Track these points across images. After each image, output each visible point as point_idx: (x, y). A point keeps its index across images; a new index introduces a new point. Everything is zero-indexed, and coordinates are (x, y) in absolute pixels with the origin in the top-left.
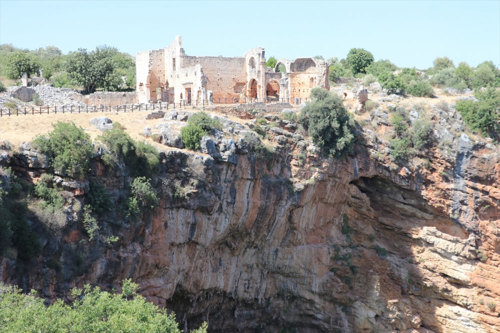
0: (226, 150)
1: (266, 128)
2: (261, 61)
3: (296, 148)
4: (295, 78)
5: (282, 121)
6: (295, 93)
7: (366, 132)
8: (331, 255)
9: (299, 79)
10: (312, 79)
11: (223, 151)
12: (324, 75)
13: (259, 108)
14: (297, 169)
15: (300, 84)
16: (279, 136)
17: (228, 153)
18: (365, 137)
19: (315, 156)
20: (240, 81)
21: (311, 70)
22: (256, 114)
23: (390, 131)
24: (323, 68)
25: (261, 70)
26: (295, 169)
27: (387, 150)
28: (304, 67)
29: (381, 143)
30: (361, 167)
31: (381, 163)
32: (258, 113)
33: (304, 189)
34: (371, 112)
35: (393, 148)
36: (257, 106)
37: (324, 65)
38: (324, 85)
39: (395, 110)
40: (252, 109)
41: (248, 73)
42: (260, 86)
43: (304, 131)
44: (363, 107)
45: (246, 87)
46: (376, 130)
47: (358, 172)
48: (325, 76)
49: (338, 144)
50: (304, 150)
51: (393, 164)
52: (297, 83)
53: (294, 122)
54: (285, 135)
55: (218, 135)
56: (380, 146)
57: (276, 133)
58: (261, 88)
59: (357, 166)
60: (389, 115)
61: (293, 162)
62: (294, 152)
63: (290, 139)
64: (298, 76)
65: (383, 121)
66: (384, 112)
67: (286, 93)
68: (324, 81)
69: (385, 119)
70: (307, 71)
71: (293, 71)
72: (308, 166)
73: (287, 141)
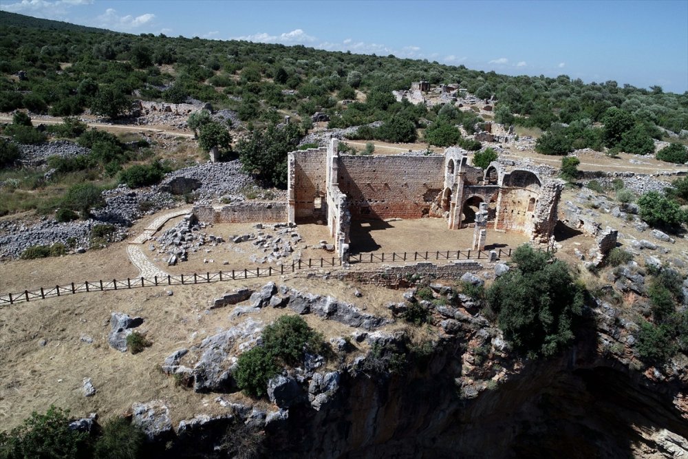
0: (319, 392)
1: (429, 305)
2: (459, 171)
3: (474, 338)
4: (509, 195)
5: (457, 296)
6: (506, 214)
7: (600, 307)
8: (516, 434)
9: (514, 196)
10: (533, 200)
11: (315, 394)
12: (551, 203)
13: (424, 271)
14: (471, 368)
15: (514, 203)
16: (448, 320)
17: (322, 397)
18: (596, 318)
19: (503, 355)
20: (434, 187)
21: (532, 187)
22: (418, 281)
23: (643, 304)
24: (551, 193)
25: (458, 183)
26: (467, 366)
27: (631, 339)
28: (524, 181)
29: (623, 327)
30: (580, 357)
31: (616, 357)
32: (420, 279)
33: (477, 398)
34: (617, 268)
35: (642, 341)
36: (421, 268)
37: (554, 188)
38: (548, 218)
39: (659, 271)
40: (411, 273)
41: (446, 178)
42: (454, 205)
43: (491, 313)
44: (604, 259)
45: (441, 195)
46: (618, 302)
47: (574, 365)
48: (552, 205)
49: (544, 346)
50: (486, 343)
51: (635, 360)
52: (510, 201)
53: (478, 299)
54: (459, 320)
55: (308, 365)
56: (620, 330)
57: (443, 315)
58: (456, 207)
59: (574, 357)
60: (648, 278)
61: (466, 356)
62: (470, 343)
63: (466, 326)
64: (513, 191)
65: (635, 288)
66: (640, 273)
67: (481, 236)
68: (549, 212)
69: (638, 285)
70: (528, 188)
71: (507, 185)
72: (490, 364)
73: (460, 329)
